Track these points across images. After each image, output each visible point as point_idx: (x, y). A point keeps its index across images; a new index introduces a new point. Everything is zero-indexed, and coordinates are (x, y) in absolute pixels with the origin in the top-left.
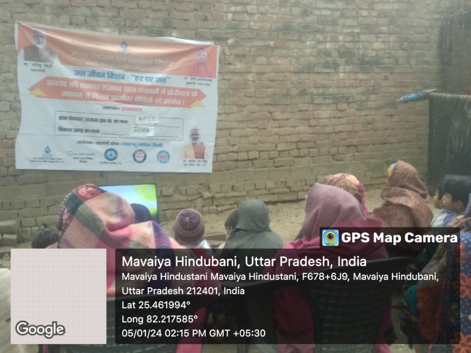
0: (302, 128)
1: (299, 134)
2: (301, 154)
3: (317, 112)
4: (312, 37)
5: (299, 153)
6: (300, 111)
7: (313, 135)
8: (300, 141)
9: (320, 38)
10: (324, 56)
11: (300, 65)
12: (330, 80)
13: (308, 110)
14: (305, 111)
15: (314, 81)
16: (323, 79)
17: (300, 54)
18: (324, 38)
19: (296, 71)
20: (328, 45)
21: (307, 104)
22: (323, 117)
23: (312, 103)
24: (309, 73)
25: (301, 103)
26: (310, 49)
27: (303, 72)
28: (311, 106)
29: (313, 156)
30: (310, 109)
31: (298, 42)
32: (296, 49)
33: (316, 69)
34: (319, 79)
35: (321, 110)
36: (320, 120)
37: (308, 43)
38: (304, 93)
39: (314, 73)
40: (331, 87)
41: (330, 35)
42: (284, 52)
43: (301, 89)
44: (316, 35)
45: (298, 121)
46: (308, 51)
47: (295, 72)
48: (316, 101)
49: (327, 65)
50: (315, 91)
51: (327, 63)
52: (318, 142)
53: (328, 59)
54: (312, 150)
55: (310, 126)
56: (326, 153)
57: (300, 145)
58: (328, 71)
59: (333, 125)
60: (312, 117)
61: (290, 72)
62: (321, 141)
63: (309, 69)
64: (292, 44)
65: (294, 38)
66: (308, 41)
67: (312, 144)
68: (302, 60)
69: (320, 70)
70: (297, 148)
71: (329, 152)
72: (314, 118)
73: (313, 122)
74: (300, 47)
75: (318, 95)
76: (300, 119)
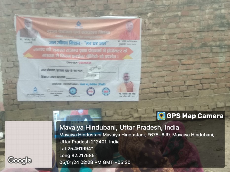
0: (204, 70)
1: (202, 73)
2: (204, 88)
3: (216, 58)
4: (210, 6)
5: (203, 86)
6: (202, 58)
7: (213, 74)
8: (203, 79)
9: (216, 7)
10: (220, 19)
11: (201, 26)
12: (225, 35)
13: (208, 57)
14: (205, 58)
15: (213, 36)
16: (219, 35)
17: (201, 19)
18: (220, 6)
19: (198, 30)
20: (223, 11)
21: (208, 53)
22: (220, 61)
23: (211, 51)
24: (208, 31)
25: (203, 53)
26: (209, 15)
27: (204, 31)
28: (211, 54)
29: (213, 88)
30: (210, 56)
31: (199, 11)
32: (199, 15)
33: (214, 28)
34: (216, 35)
35: (218, 57)
36: (218, 64)
37: (207, 11)
38: (205, 45)
39: (212, 31)
40: (226, 40)
41: (224, 4)
42: (188, 18)
43: (203, 43)
44: (213, 5)
45: (201, 65)
46: (207, 16)
47: (197, 32)
48: (214, 50)
49: (222, 25)
50: (214, 44)
51: (222, 23)
52: (217, 79)
53: (223, 21)
54: (212, 84)
55: (210, 68)
56: (224, 86)
57: (203, 81)
58: (223, 29)
59: (228, 67)
60: (212, 62)
61: (194, 32)
62: (220, 78)
63: (209, 29)
64: (194, 13)
65: (196, 9)
66: (207, 9)
67: (212, 81)
68: (203, 23)
69: (217, 28)
70: (201, 83)
71: (226, 85)
72: (213, 62)
73: (212, 65)
74: (201, 14)
75: (216, 46)
76: (202, 64)
